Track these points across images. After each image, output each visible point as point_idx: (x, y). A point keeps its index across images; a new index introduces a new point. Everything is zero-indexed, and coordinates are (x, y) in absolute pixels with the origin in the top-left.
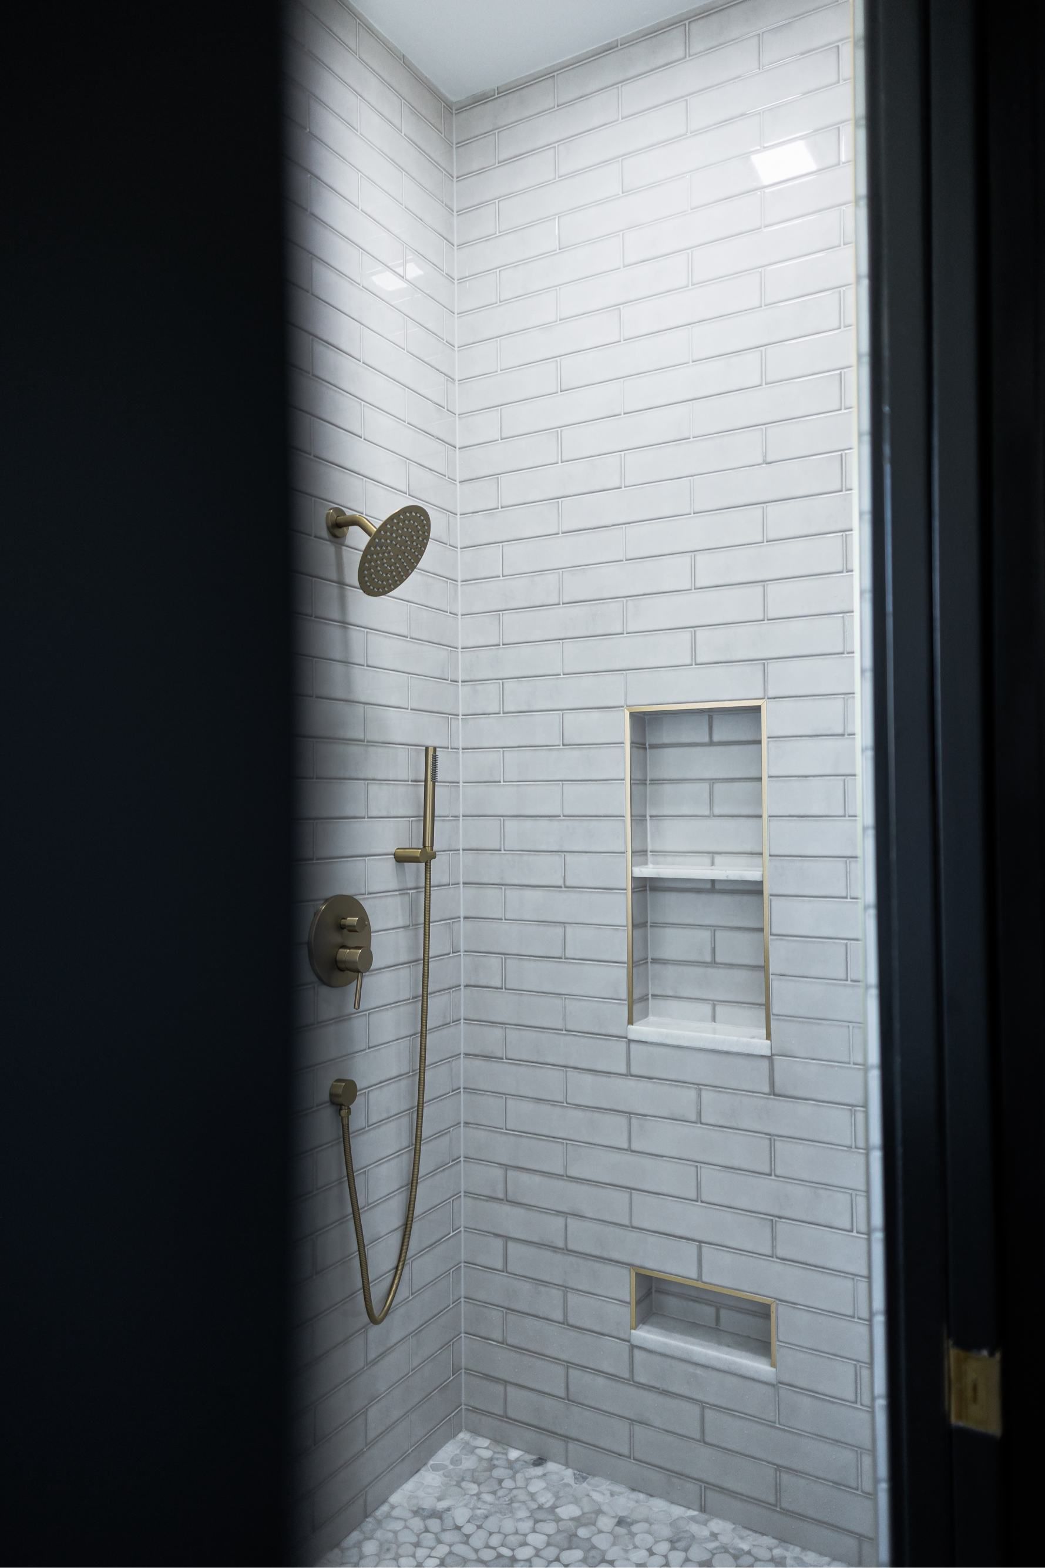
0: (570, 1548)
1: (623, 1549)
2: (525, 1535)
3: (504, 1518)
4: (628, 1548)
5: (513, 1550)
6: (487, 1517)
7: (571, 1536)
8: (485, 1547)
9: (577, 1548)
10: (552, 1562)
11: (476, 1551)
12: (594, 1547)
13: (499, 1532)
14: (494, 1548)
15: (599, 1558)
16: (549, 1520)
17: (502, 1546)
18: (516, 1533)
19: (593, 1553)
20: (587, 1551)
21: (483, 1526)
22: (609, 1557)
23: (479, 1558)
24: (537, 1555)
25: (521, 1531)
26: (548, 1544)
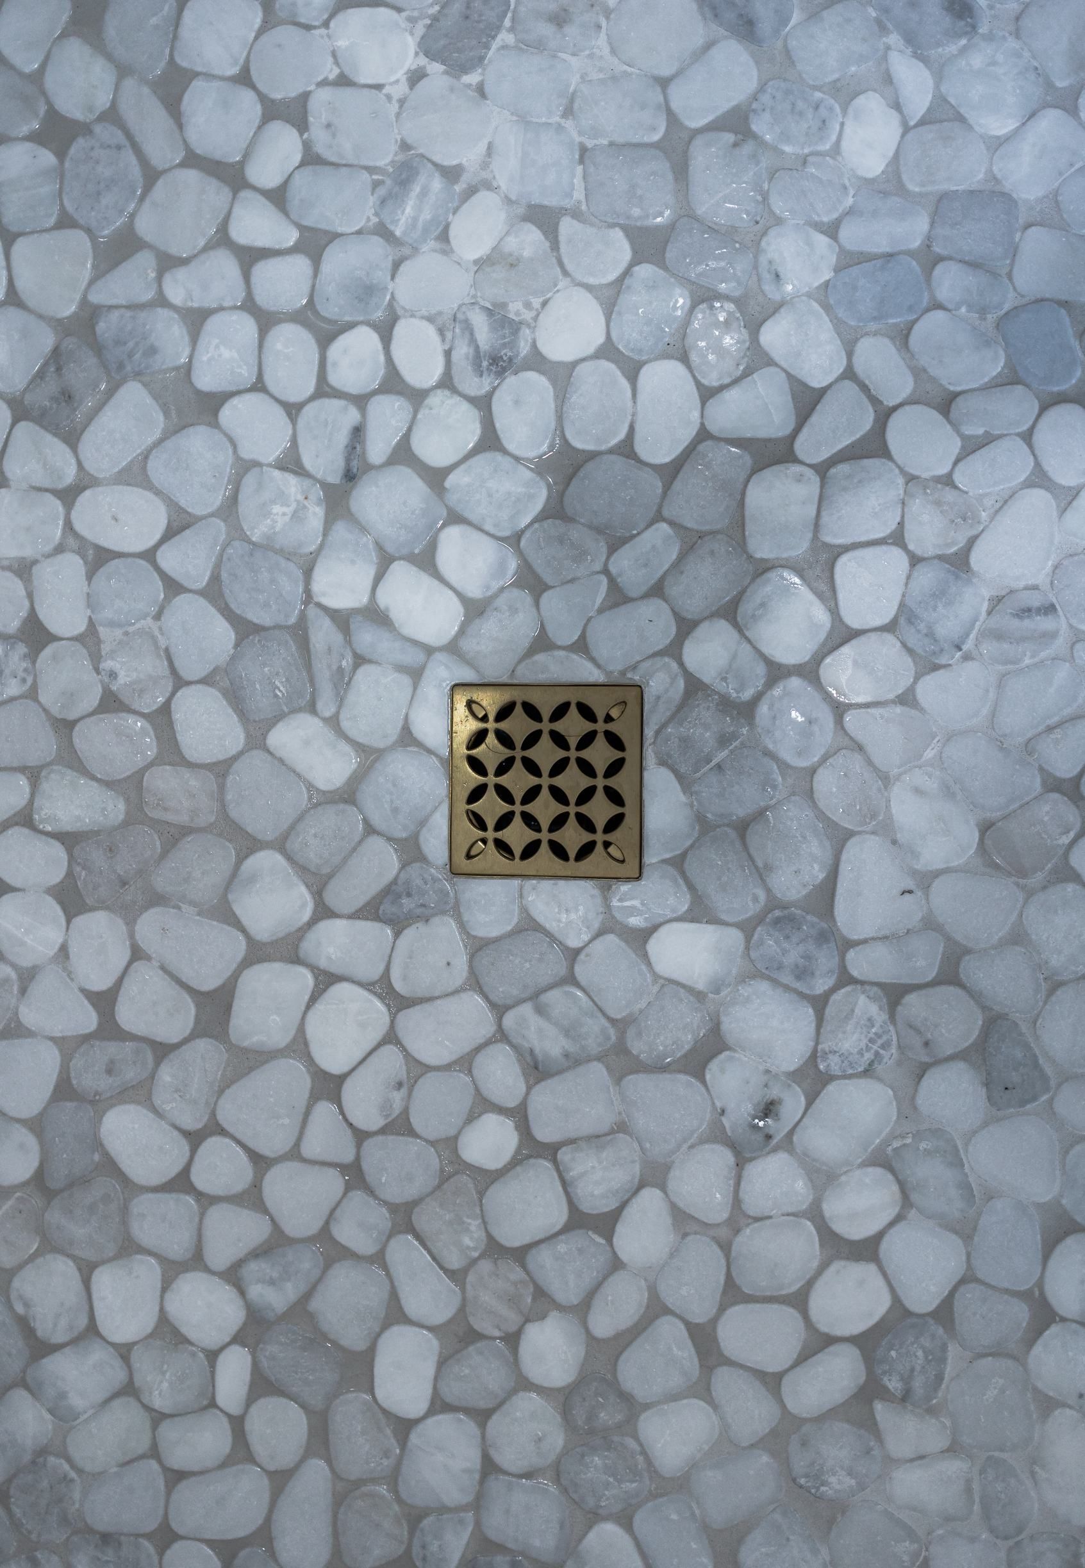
0: (110, 1167)
1: (23, 991)
2: (124, 1352)
3: (80, 1471)
4: (13, 975)
5: (213, 1356)
6: (106, 1539)
7: (49, 1194)
8: (251, 1459)
9: (98, 1145)
10: (199, 1195)
11: (280, 1480)
12: (64, 1090)
13: (154, 1452)
14: (238, 1424)
15: (113, 1049)
16: (11, 1308)
17: (213, 1404)
18: (129, 1389)
19: (90, 1079)
20: (98, 1104)
21: (151, 1525)
22: (89, 1020)
23: (309, 1453)
24: (196, 1260)
25: (116, 1374)
26: (129, 1248)
